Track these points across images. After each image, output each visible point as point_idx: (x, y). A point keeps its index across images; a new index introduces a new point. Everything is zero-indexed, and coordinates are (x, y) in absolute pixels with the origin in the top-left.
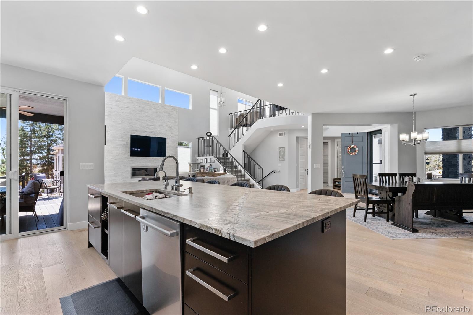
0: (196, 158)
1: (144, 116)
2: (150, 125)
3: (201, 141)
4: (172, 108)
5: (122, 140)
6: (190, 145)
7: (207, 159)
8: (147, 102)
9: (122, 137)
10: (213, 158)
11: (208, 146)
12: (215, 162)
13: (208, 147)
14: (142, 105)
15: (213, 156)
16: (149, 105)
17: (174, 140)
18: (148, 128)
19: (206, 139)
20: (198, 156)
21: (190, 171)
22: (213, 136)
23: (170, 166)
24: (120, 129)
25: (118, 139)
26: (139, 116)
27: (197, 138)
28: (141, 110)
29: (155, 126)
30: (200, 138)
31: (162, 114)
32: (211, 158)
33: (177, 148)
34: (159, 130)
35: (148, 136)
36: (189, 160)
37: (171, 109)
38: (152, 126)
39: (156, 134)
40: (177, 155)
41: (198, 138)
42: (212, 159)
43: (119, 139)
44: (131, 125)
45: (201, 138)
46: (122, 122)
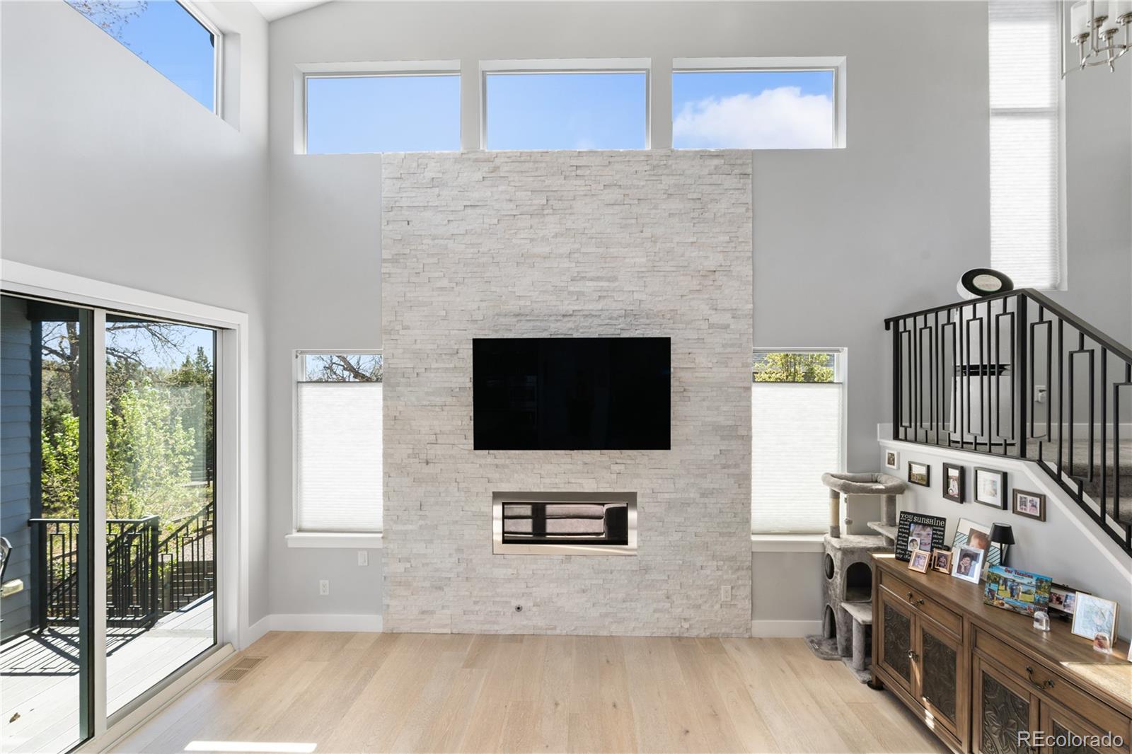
0: (880, 449)
1: (556, 236)
2: (588, 275)
3: (916, 335)
4: (716, 162)
5: (452, 366)
6: (840, 368)
7: (962, 471)
8: (574, 162)
9: (452, 355)
10: (1026, 475)
11: (972, 371)
12: (1050, 512)
13: (975, 380)
14: (547, 182)
15: (1023, 455)
16: (579, 172)
17: (724, 346)
18: (580, 294)
19: (956, 318)
20: (896, 437)
21: (836, 532)
22: (1023, 296)
23: (703, 495)
24: (443, 313)
25: (434, 365)
26: (532, 240)
27: (887, 322)
28: (543, 207)
29: (615, 279)
30: (905, 317)
31: (655, 208)
32: (1005, 476)
33: (748, 389)
34: (636, 296)
35: (576, 336)
36: (833, 460)
37: (706, 171)
38: (598, 279)
39: (621, 320)
40: (750, 429)
41: (896, 320)
42: (1014, 484)
43: (442, 365)
44: (493, 289)
45: (914, 315)
46: (451, 280)
